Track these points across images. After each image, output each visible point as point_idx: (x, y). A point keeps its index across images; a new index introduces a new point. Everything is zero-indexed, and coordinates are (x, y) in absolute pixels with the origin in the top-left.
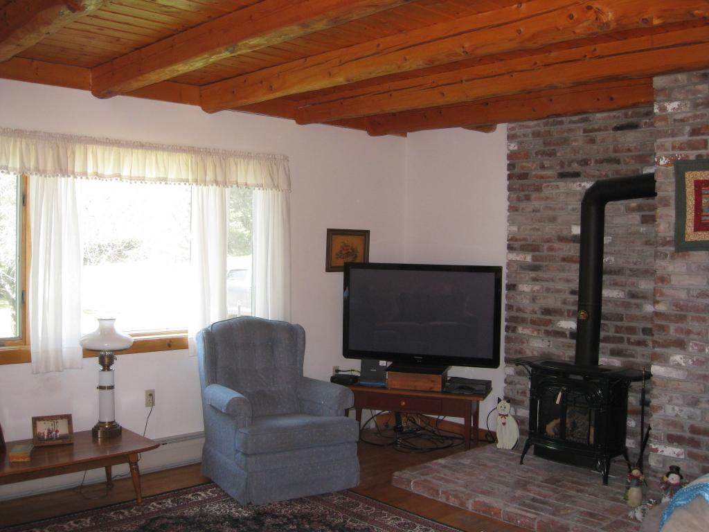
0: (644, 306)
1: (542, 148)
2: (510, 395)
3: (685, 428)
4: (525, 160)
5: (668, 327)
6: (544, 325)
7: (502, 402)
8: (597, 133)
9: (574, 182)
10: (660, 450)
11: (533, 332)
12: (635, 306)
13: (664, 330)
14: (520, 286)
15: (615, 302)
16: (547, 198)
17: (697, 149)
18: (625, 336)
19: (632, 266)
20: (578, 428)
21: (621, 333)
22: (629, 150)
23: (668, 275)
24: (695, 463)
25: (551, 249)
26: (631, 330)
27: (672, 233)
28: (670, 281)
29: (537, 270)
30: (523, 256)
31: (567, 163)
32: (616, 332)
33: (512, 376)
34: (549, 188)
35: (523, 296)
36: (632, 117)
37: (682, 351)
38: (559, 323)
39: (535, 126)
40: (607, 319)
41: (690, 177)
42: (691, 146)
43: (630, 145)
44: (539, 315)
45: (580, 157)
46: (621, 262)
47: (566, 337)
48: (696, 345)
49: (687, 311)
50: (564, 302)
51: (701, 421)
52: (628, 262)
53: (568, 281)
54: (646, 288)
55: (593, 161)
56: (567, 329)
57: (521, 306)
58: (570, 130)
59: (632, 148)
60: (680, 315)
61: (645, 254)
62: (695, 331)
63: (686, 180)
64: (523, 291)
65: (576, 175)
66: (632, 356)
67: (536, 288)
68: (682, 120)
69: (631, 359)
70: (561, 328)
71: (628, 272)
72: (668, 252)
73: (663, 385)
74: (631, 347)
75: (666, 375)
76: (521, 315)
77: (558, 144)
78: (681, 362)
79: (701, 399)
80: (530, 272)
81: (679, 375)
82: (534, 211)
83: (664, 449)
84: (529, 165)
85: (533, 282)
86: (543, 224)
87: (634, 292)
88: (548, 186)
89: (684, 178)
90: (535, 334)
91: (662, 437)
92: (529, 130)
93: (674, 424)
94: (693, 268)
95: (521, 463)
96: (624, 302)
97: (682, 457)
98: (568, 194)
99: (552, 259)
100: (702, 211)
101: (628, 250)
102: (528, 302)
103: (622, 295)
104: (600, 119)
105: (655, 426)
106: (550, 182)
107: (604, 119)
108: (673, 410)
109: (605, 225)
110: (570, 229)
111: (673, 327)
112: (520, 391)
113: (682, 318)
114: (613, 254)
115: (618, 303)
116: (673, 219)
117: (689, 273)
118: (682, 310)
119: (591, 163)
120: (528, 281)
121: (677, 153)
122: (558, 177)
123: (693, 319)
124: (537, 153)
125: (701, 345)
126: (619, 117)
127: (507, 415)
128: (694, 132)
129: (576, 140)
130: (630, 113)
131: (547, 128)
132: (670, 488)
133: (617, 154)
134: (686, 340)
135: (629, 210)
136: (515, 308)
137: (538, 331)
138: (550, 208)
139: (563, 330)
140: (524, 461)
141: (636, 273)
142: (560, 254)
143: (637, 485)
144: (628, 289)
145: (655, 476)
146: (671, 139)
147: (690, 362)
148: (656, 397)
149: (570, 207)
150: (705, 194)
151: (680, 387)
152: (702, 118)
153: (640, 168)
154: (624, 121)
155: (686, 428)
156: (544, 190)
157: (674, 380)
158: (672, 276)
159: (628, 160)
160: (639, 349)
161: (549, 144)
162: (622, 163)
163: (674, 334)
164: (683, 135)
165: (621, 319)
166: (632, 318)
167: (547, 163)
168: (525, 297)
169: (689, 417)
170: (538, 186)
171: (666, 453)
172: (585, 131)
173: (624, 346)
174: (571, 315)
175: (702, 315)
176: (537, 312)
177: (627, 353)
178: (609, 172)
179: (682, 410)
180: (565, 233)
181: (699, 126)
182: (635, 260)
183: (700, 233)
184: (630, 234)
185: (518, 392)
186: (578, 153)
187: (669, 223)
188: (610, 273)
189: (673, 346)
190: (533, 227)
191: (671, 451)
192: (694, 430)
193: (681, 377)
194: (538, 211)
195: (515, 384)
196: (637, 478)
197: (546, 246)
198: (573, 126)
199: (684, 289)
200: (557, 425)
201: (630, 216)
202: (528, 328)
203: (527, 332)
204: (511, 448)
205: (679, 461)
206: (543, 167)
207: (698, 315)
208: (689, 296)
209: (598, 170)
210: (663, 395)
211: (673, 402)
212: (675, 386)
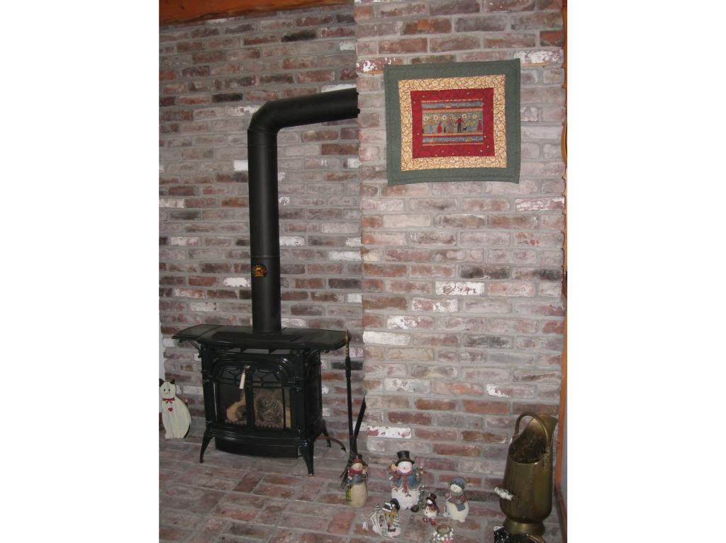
0: (330, 253)
1: (192, 65)
2: (173, 371)
3: (410, 404)
4: (170, 81)
5: (382, 282)
6: (206, 285)
7: (165, 384)
8: (262, 45)
9: (234, 107)
10: (380, 432)
11: (193, 295)
12: (318, 255)
13: (377, 287)
14: (173, 238)
15: (293, 250)
16: (200, 128)
17: (414, 51)
18: (309, 291)
19: (312, 207)
20: (267, 409)
21: (303, 287)
22: (304, 65)
23: (380, 216)
24: (425, 441)
25: (208, 191)
26: (316, 283)
27: (383, 162)
28: (382, 223)
29: (193, 218)
30: (174, 202)
31: (224, 83)
32: (298, 286)
33: (173, 348)
34: (202, 115)
35: (177, 250)
36: (306, 24)
37: (402, 312)
38: (225, 281)
39: (181, 37)
40: (286, 273)
41: (406, 88)
42: (406, 48)
43: (305, 59)
44: (199, 273)
45: (241, 74)
46: (298, 203)
47: (236, 297)
48: (420, 302)
49: (406, 261)
50: (230, 255)
51: (430, 393)
52: (308, 203)
53: (233, 229)
54: (331, 232)
55: (258, 80)
56: (236, 287)
57: (176, 264)
58: (227, 42)
59: (308, 63)
60: (397, 266)
61: (328, 192)
62: (417, 284)
63: (401, 91)
64: (177, 245)
65: (237, 98)
66: (318, 313)
67: (193, 240)
68: (393, 14)
69: (317, 317)
70: (229, 286)
71: (307, 214)
72: (378, 187)
73: (380, 355)
74: (317, 303)
75: (384, 343)
76: (176, 274)
77: (211, 60)
78: (402, 325)
79: (430, 368)
80: (184, 222)
81: (400, 341)
82: (184, 145)
83: (387, 431)
84: (176, 86)
85: (189, 234)
86: (196, 160)
87: (316, 239)
88: (201, 112)
89: (398, 88)
90: (197, 296)
91: (383, 417)
92: (174, 43)
93: (396, 399)
94: (413, 205)
95: (202, 461)
96: (304, 250)
97: (410, 437)
98: (227, 122)
99: (211, 203)
100: (422, 131)
101: (306, 187)
102: (184, 258)
103: (301, 242)
104: (265, 28)
105: (374, 404)
106: (204, 107)
107: (271, 27)
108: (395, 383)
109: (278, 158)
110: (232, 165)
111: (388, 282)
112: (184, 365)
113: (401, 270)
114: (287, 193)
115: (298, 252)
116: (383, 143)
117: (408, 213)
118: (399, 258)
119: (255, 82)
120: (181, 232)
121: (386, 56)
122: (213, 101)
123: (414, 270)
124: (185, 72)
125: (427, 302)
126: (289, 25)
127: (173, 399)
128: (409, 29)
129: (235, 54)
130: (304, 19)
131: (198, 39)
132: (402, 478)
133: (287, 71)
134: (407, 298)
135: (306, 138)
136: (168, 267)
137: (200, 292)
138: (205, 140)
139: (232, 289)
140: (204, 458)
141: (316, 215)
142: (220, 197)
143: (360, 482)
144: (308, 234)
145: (376, 463)
146: (377, 38)
147: (414, 324)
148: (371, 370)
149: (230, 138)
150: (425, 109)
151: (402, 355)
152: (418, 12)
153: (317, 87)
154: (296, 30)
155: (412, 403)
156: (196, 117)
157: (393, 347)
158: (385, 217)
159: (302, 78)
160: (326, 304)
161: (201, 59)
162: (296, 82)
163: (391, 290)
164: (395, 33)
165: (303, 271)
166: (316, 268)
167: (198, 84)
168: (179, 252)
169: (414, 389)
170: (187, 113)
171: (387, 435)
172: (247, 42)
173: (308, 302)
174: (239, 270)
175: (426, 265)
176: (197, 269)
177: (312, 310)
178: (279, 92)
179: (406, 383)
180: (225, 170)
181: (416, 22)
182: (315, 200)
183: (421, 160)
184: (309, 168)
185: (182, 367)
186: (239, 69)
187: (378, 148)
188: (285, 216)
189: (390, 306)
190: (184, 164)
191: (394, 432)
192: (421, 404)
193: (403, 344)
194: (190, 144)
195: (178, 358)
196: (359, 473)
197: (202, 187)
198: (230, 36)
199: (401, 232)
200: (240, 408)
201: (307, 146)
202: (186, 290)
203: (186, 294)
204: (182, 436)
205: (405, 442)
206: (193, 89)
207: (421, 264)
208: (407, 241)
209: (264, 91)
210: (380, 366)
211: (393, 375)
212: (396, 355)
